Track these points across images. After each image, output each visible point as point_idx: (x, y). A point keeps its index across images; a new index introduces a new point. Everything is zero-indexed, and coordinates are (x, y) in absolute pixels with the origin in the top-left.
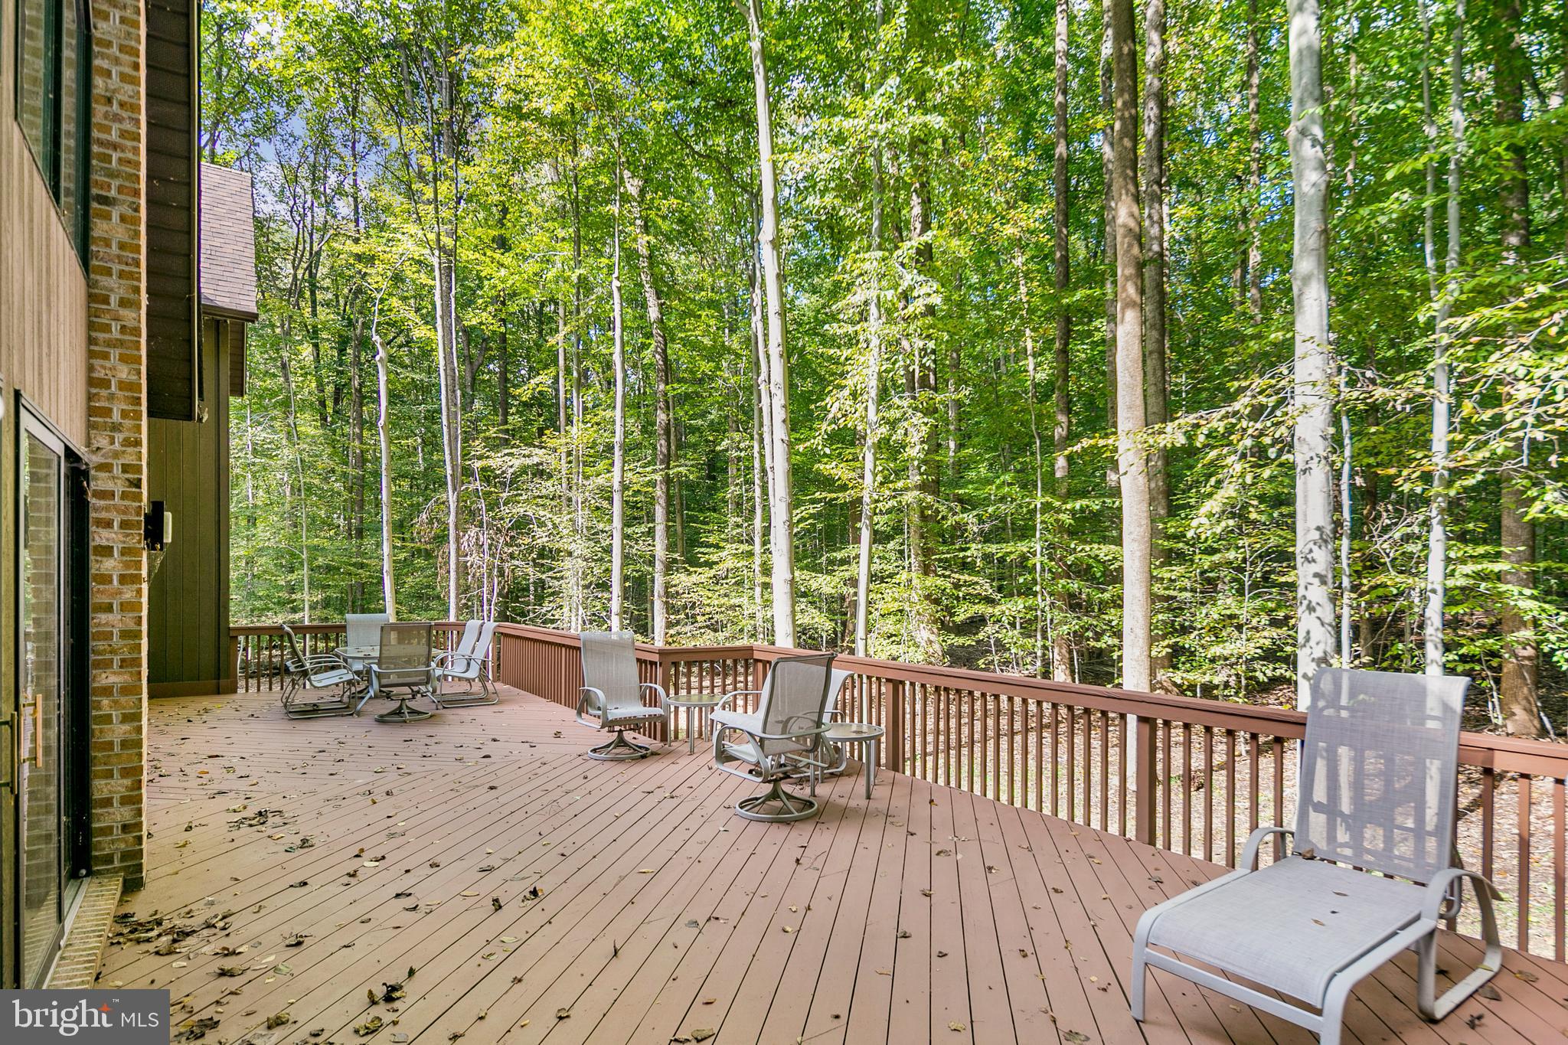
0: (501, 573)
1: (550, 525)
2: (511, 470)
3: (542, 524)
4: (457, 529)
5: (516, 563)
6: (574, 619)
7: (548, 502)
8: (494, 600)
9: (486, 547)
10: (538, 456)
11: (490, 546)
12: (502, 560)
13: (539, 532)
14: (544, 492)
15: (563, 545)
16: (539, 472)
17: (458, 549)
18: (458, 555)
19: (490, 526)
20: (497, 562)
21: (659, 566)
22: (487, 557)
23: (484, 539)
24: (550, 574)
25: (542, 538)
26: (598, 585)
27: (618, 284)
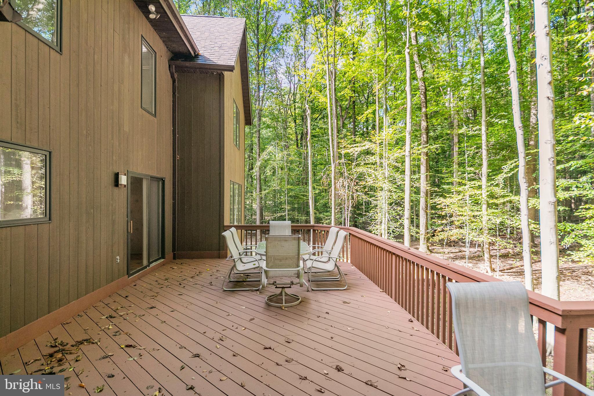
0: (353, 199)
1: (373, 176)
2: (357, 153)
3: (370, 176)
4: (335, 179)
5: (359, 193)
6: (383, 219)
7: (372, 166)
8: (350, 209)
9: (347, 187)
10: (367, 145)
11: (348, 186)
12: (353, 193)
13: (369, 179)
14: (371, 161)
15: (379, 184)
16: (368, 153)
17: (335, 188)
18: (335, 191)
19: (348, 178)
20: (351, 193)
21: (422, 194)
22: (347, 191)
23: (346, 184)
24: (373, 198)
25: (370, 182)
26: (396, 204)
27: (408, 51)
